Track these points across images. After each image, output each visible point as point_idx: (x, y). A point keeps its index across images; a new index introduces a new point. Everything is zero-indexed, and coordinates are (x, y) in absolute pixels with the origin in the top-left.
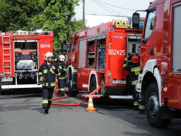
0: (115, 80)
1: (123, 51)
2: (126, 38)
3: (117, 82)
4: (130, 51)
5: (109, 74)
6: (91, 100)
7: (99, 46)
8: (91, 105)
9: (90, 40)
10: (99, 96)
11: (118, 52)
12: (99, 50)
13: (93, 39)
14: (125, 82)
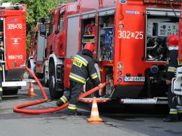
0: (128, 75)
1: (140, 33)
2: (144, 14)
3: (132, 79)
4: (150, 33)
5: (119, 66)
6: (95, 106)
7: (102, 26)
8: (95, 113)
9: (85, 17)
10: (104, 100)
11: (133, 34)
12: (102, 32)
13: (92, 16)
14: (142, 79)
